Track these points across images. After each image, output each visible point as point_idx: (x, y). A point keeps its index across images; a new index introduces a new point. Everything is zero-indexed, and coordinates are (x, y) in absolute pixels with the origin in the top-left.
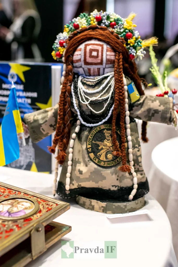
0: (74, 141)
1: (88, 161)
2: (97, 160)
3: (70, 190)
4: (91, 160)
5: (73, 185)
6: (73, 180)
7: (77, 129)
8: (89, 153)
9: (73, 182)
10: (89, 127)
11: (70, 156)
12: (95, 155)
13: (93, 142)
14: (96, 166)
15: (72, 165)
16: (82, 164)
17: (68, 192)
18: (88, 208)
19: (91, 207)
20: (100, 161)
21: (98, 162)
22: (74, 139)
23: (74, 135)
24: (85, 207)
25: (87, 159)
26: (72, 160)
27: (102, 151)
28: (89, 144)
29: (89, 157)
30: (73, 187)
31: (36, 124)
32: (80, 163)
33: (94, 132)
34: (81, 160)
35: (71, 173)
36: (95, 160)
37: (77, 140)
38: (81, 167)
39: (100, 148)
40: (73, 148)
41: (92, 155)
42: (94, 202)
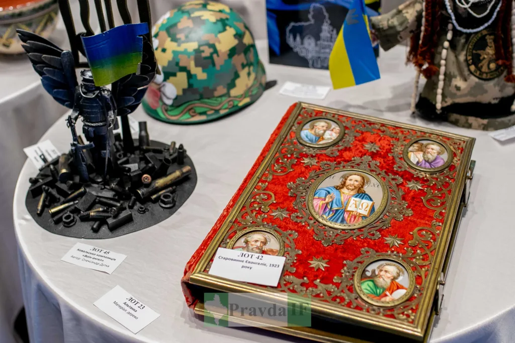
0: (447, 51)
1: (468, 75)
2: (478, 72)
3: (442, 108)
4: (471, 73)
5: (446, 102)
6: (446, 97)
7: (449, 36)
8: (469, 65)
9: (446, 100)
10: (466, 33)
11: (443, 69)
12: (476, 66)
13: (474, 52)
14: (477, 80)
15: (444, 80)
16: (458, 78)
17: (439, 112)
18: (463, 127)
19: (466, 125)
20: (481, 73)
21: (480, 74)
22: (447, 49)
23: (446, 44)
24: (458, 124)
25: (466, 73)
26: (445, 74)
27: (484, 62)
28: (469, 55)
29: (469, 70)
30: (445, 105)
31: (391, 32)
32: (455, 77)
33: (474, 40)
34: (456, 73)
35: (443, 90)
36: (476, 73)
37: (450, 50)
38: (458, 82)
39: (481, 58)
40: (446, 60)
41: (473, 68)
42: (472, 120)
